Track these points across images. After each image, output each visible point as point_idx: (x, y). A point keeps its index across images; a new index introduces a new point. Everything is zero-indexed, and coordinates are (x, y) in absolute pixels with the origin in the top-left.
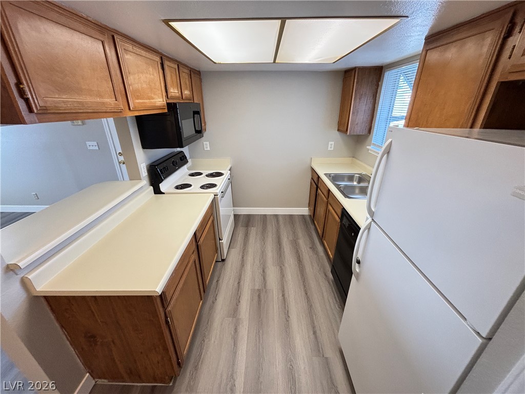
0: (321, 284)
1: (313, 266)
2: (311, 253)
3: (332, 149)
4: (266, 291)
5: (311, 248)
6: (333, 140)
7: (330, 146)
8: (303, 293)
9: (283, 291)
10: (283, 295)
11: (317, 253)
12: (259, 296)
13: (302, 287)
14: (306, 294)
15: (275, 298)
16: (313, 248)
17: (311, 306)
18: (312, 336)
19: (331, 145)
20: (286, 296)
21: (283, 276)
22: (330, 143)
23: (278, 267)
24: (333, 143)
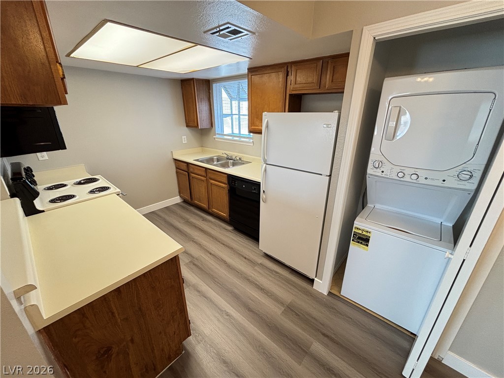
0: (228, 235)
1: (214, 229)
2: (206, 223)
3: (186, 142)
4: (197, 259)
5: (203, 220)
6: (185, 135)
7: (183, 140)
8: (222, 245)
9: (208, 252)
10: (211, 254)
11: (210, 221)
12: (194, 264)
13: (218, 243)
14: (224, 244)
15: (207, 258)
16: (204, 219)
17: (232, 248)
18: (246, 260)
19: (184, 138)
20: (212, 252)
21: (200, 244)
22: (183, 137)
23: (191, 242)
24: (185, 137)
